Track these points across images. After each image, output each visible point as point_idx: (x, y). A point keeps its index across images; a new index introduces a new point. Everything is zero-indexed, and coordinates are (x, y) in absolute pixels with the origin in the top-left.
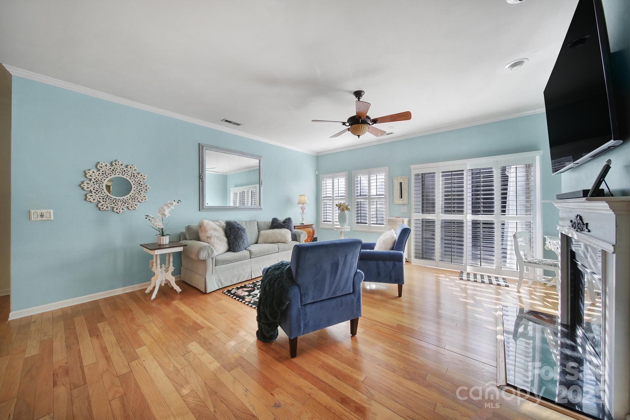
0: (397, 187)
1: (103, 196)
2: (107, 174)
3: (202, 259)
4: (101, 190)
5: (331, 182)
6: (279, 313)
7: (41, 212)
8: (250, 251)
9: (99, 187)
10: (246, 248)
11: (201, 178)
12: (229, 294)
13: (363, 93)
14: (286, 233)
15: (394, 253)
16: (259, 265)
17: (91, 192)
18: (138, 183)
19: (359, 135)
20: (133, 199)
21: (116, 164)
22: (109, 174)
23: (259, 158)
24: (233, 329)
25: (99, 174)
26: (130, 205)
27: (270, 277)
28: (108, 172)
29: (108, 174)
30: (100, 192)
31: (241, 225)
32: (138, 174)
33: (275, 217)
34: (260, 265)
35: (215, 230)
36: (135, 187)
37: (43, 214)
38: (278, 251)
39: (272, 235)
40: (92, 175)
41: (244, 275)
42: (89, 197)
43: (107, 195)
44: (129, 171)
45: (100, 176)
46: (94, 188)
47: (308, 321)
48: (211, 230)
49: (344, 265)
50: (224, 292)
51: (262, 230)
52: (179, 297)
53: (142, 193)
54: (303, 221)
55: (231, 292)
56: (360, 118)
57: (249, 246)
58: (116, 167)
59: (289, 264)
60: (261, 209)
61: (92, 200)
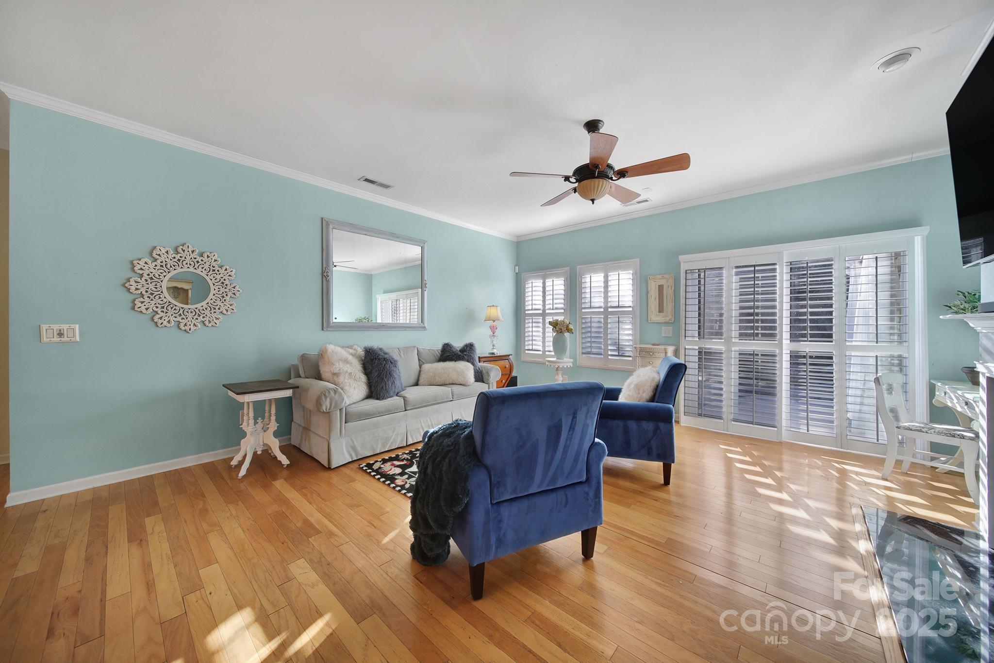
0: (654, 294)
1: (162, 302)
2: (169, 267)
3: (325, 411)
4: (159, 293)
5: (541, 285)
6: (451, 520)
7: (60, 328)
8: (404, 398)
9: (156, 288)
10: (398, 393)
11: (325, 276)
12: (368, 471)
13: (601, 125)
14: (466, 370)
15: (656, 407)
16: (420, 422)
17: (142, 295)
18: (221, 282)
19: (594, 198)
20: (212, 309)
21: (184, 251)
22: (173, 266)
23: (421, 243)
24: (371, 538)
25: (156, 266)
26: (207, 319)
27: (434, 449)
28: (170, 263)
29: (171, 267)
30: (157, 297)
31: (391, 354)
32: (221, 267)
33: (447, 342)
34: (422, 422)
35: (346, 361)
36: (215, 290)
37: (62, 332)
38: (452, 399)
39: (443, 372)
40: (143, 268)
41: (394, 439)
42: (139, 305)
43: (169, 302)
44: (205, 263)
45: (156, 269)
46: (147, 289)
47: (504, 534)
48: (339, 362)
49: (571, 430)
50: (361, 466)
51: (427, 363)
52: (285, 473)
53: (227, 298)
54: (493, 349)
55: (373, 467)
56: (597, 167)
57: (403, 390)
58: (183, 255)
59: (470, 427)
60: (424, 327)
61: (143, 309)
